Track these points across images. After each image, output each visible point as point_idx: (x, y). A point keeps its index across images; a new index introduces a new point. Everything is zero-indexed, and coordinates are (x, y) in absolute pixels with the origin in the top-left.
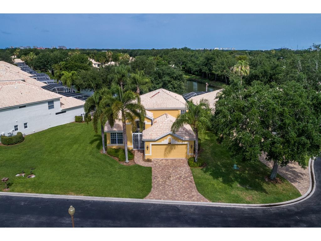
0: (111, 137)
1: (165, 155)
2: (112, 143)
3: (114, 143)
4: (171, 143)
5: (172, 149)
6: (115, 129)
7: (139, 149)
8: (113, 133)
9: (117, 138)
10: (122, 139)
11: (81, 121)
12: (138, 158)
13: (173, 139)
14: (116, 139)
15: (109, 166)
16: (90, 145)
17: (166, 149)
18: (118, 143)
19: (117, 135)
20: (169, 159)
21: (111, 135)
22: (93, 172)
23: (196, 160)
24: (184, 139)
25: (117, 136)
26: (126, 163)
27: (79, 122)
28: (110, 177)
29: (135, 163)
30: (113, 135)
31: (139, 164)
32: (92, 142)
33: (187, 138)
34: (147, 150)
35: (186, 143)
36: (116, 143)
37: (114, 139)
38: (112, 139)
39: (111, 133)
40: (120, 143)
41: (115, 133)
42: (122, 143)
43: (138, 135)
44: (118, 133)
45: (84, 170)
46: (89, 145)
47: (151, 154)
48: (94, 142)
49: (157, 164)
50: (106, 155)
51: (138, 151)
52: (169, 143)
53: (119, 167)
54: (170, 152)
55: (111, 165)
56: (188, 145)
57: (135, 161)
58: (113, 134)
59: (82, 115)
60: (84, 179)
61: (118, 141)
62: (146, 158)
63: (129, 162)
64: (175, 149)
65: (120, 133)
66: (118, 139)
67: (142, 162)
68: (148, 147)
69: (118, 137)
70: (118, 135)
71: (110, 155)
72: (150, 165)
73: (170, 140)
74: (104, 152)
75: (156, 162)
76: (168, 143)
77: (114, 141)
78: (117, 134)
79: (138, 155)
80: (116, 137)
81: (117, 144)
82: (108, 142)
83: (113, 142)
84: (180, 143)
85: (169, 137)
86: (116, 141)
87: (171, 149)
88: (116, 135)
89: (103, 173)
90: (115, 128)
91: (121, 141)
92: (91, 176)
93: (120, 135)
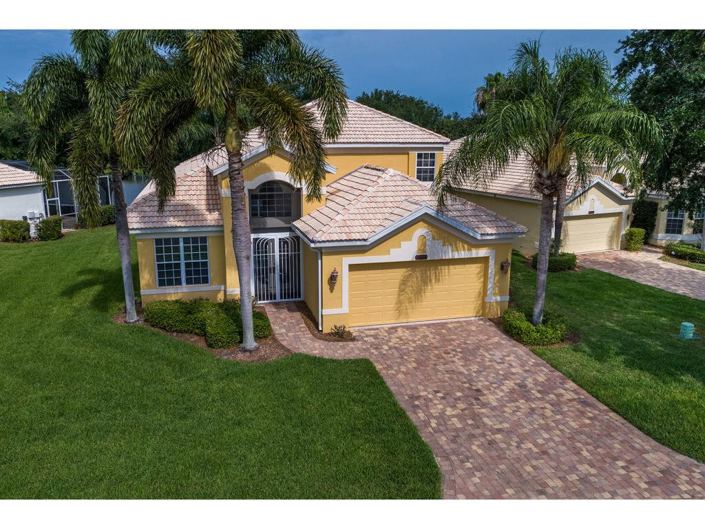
0: (159, 258)
1: (400, 309)
2: (162, 283)
3: (170, 283)
4: (425, 257)
5: (426, 284)
6: (172, 222)
7: (278, 299)
8: (167, 241)
9: (183, 262)
10: (205, 264)
11: (25, 239)
12: (289, 330)
13: (434, 238)
14: (178, 266)
15: (167, 370)
16: (65, 299)
17: (404, 282)
18: (189, 282)
19: (182, 249)
20: (421, 325)
21: (159, 250)
22: (90, 409)
23: (540, 314)
24: (479, 237)
25: (182, 253)
26: (245, 351)
27: (14, 240)
28: (189, 422)
29: (288, 350)
30: (168, 250)
31: (303, 350)
32: (70, 292)
33: (489, 231)
34: (332, 290)
35: (483, 252)
36: (179, 282)
37: (169, 266)
38: (160, 267)
39: (158, 242)
40: (197, 281)
41: (176, 241)
42: (206, 281)
43: (273, 240)
44: (186, 240)
45: (38, 403)
46: (59, 299)
47: (345, 309)
48: (80, 289)
49: (386, 347)
50: (141, 330)
51: (276, 305)
52: (421, 258)
53: (221, 370)
54: (419, 293)
55: (181, 368)
56: (492, 262)
57: (284, 343)
58: (165, 245)
59: (25, 218)
60: (39, 447)
61: (188, 273)
62: (327, 328)
63: (257, 349)
64: (438, 280)
65: (195, 240)
66: (188, 265)
67: (317, 344)
68: (333, 279)
69: (187, 257)
70: (187, 249)
71: (164, 328)
72: (357, 352)
73: (424, 245)
74: (133, 317)
75: (375, 337)
76: (417, 257)
77: (169, 274)
78: (181, 244)
79: (284, 320)
80: (177, 258)
81: (184, 284)
82: (147, 277)
83: (167, 276)
84: (463, 254)
85: (421, 230)
86: (178, 273)
87: (425, 281)
88: (177, 249)
89: (143, 407)
90: (172, 219)
91: (198, 274)
92: (76, 427)
93: (196, 249)
